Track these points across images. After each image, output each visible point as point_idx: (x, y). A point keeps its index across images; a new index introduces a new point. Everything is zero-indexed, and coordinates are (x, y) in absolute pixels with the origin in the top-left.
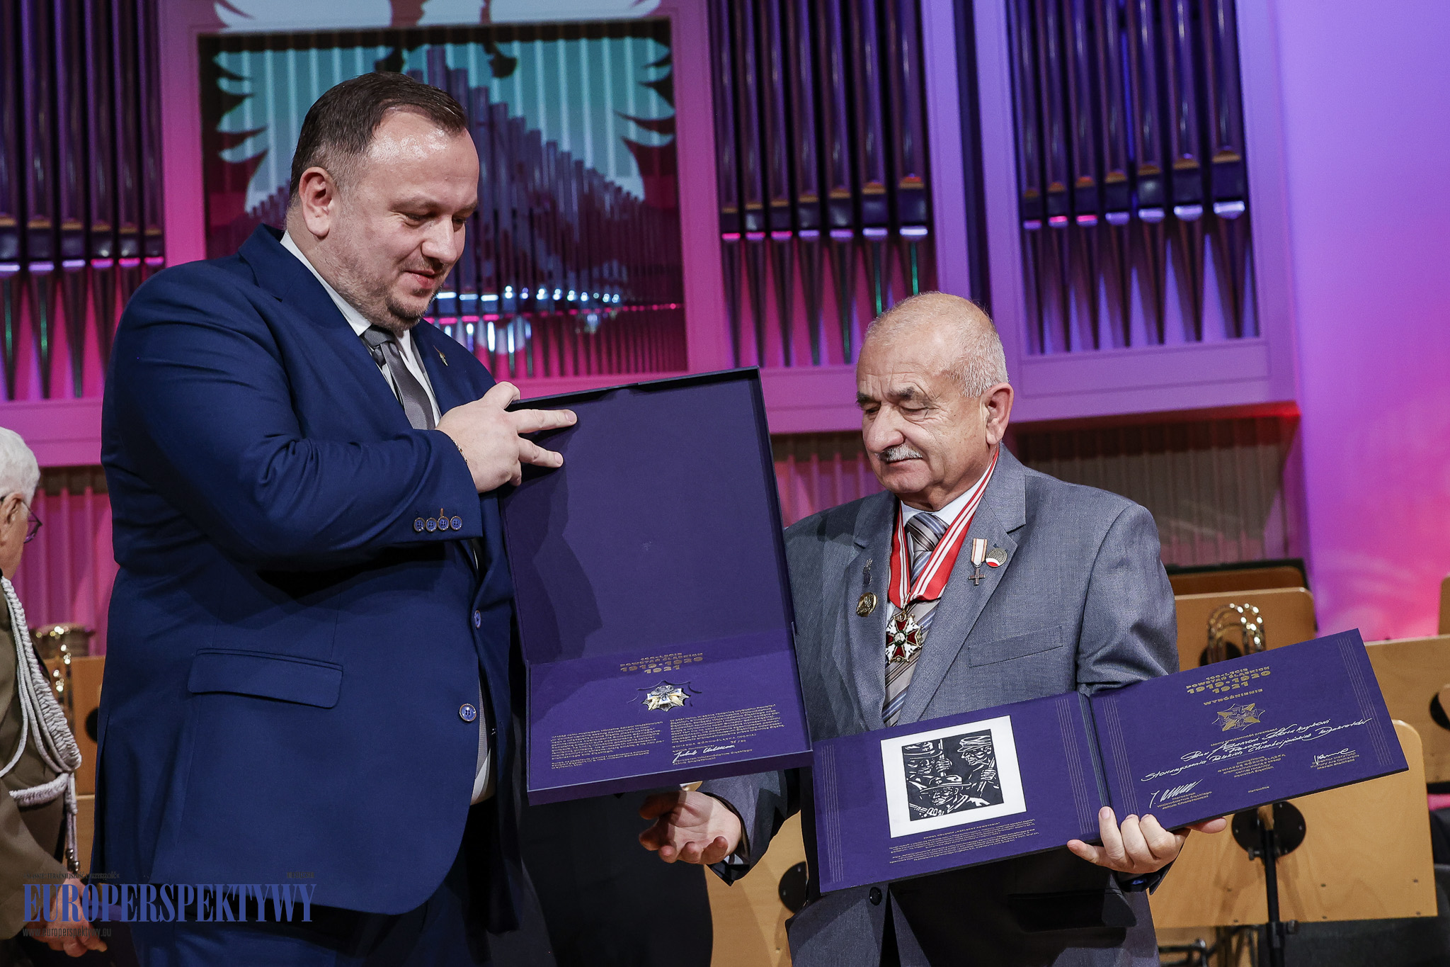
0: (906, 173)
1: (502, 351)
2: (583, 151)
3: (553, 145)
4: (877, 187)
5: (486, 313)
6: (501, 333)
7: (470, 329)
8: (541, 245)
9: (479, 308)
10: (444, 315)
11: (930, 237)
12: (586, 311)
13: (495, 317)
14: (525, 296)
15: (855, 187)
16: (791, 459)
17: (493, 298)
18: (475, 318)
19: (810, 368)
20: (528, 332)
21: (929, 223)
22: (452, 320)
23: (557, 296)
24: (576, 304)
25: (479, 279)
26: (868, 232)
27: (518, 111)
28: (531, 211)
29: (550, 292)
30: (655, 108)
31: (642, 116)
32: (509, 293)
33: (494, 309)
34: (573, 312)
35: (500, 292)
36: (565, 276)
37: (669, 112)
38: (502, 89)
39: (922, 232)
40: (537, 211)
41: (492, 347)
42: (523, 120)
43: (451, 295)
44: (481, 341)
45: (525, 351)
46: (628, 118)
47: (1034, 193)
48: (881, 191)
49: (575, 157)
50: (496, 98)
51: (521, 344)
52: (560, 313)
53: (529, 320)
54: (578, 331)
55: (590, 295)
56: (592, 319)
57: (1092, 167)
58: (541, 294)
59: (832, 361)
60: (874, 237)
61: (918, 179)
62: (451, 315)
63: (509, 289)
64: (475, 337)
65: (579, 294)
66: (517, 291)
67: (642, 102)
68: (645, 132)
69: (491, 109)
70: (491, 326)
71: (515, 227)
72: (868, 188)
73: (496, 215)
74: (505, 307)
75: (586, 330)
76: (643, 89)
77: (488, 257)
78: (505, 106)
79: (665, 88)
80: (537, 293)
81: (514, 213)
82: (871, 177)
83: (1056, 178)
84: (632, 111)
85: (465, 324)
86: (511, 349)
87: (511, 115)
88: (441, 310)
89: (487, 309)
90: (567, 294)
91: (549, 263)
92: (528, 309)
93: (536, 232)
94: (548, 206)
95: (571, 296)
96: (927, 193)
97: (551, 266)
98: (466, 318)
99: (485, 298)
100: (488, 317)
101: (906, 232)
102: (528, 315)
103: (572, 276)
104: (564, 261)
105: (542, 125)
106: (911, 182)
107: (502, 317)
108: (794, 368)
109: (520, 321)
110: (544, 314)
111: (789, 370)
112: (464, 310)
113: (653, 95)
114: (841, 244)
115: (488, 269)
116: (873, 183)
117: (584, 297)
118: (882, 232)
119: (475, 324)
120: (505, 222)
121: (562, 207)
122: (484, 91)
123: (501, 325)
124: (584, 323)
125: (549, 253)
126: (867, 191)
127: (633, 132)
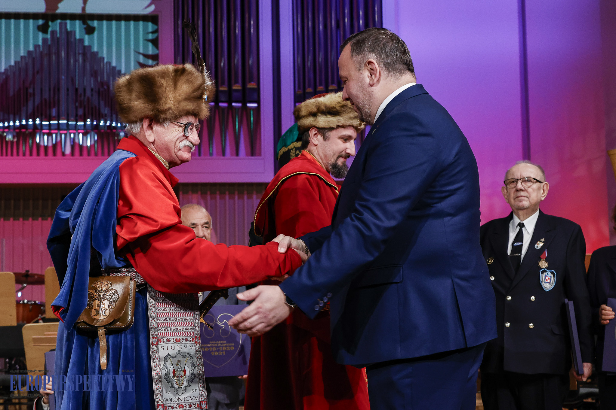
0: (250, 81)
1: (85, 145)
2: (121, 66)
3: (109, 63)
4: (238, 87)
5: (79, 130)
6: (85, 138)
7: (72, 135)
8: (102, 103)
9: (76, 127)
10: (62, 130)
11: (259, 107)
12: (120, 130)
13: (82, 131)
14: (95, 123)
15: (230, 86)
16: (199, 193)
17: (82, 123)
18: (74, 131)
19: (208, 157)
20: (96, 138)
21: (258, 102)
22: (65, 132)
23: (108, 124)
24: (115, 128)
25: (77, 115)
26: (234, 104)
27: (95, 49)
28: (99, 89)
29: (106, 122)
30: (151, 50)
31: (146, 53)
32: (89, 122)
33: (82, 128)
34: (114, 131)
35: (85, 121)
36: (112, 116)
37: (156, 52)
38: (89, 39)
39: (255, 105)
40: (101, 89)
41: (81, 143)
42: (97, 53)
43: (65, 122)
44: (77, 141)
45: (94, 145)
46: (139, 53)
47: (300, 92)
48: (240, 88)
49: (118, 69)
50: (86, 43)
51: (93, 143)
52: (109, 131)
53: (96, 133)
54: (116, 138)
55: (121, 124)
56: (122, 134)
57: (323, 83)
58: (102, 123)
59: (218, 155)
60: (237, 106)
61: (255, 84)
62: (65, 130)
63: (89, 120)
64: (74, 139)
65: (117, 124)
66: (92, 121)
67: (146, 47)
68: (146, 59)
69: (84, 47)
70: (81, 135)
71: (92, 95)
72: (235, 87)
73: (85, 90)
74: (87, 127)
75: (119, 138)
76: (146, 42)
77: (81, 107)
78: (90, 47)
79: (155, 42)
80: (100, 122)
81: (92, 90)
82: (236, 82)
83: (309, 87)
84: (141, 51)
85: (70, 134)
86: (89, 144)
87: (92, 50)
88: (61, 127)
89: (80, 128)
90: (112, 123)
91: (106, 111)
92: (96, 129)
93: (101, 98)
94: (106, 87)
95: (114, 124)
96: (258, 90)
97: (106, 112)
98: (71, 131)
99: (79, 123)
100: (79, 131)
101: (249, 105)
102: (95, 131)
103: (114, 116)
104: (111, 110)
105: (105, 55)
106: (252, 85)
107: (85, 131)
108: (202, 157)
109: (92, 133)
110: (102, 131)
111: (200, 158)
112: (70, 128)
113: (150, 45)
114: (223, 108)
115: (80, 112)
116: (237, 85)
117: (119, 125)
118: (239, 105)
119: (74, 134)
120: (88, 93)
121: (111, 88)
122: (82, 41)
123: (85, 134)
124: (118, 135)
125: (105, 106)
126: (234, 88)
127: (141, 59)
